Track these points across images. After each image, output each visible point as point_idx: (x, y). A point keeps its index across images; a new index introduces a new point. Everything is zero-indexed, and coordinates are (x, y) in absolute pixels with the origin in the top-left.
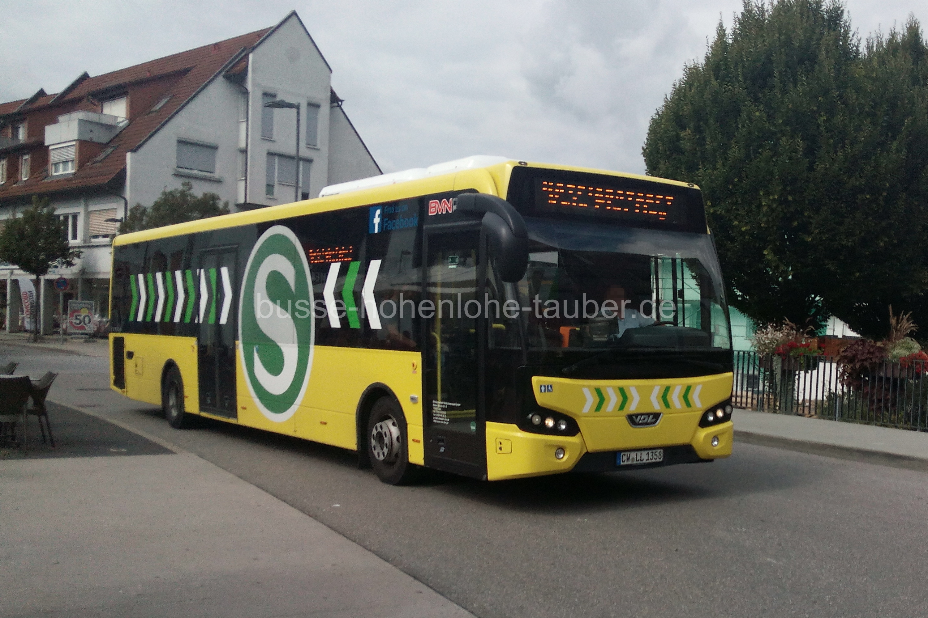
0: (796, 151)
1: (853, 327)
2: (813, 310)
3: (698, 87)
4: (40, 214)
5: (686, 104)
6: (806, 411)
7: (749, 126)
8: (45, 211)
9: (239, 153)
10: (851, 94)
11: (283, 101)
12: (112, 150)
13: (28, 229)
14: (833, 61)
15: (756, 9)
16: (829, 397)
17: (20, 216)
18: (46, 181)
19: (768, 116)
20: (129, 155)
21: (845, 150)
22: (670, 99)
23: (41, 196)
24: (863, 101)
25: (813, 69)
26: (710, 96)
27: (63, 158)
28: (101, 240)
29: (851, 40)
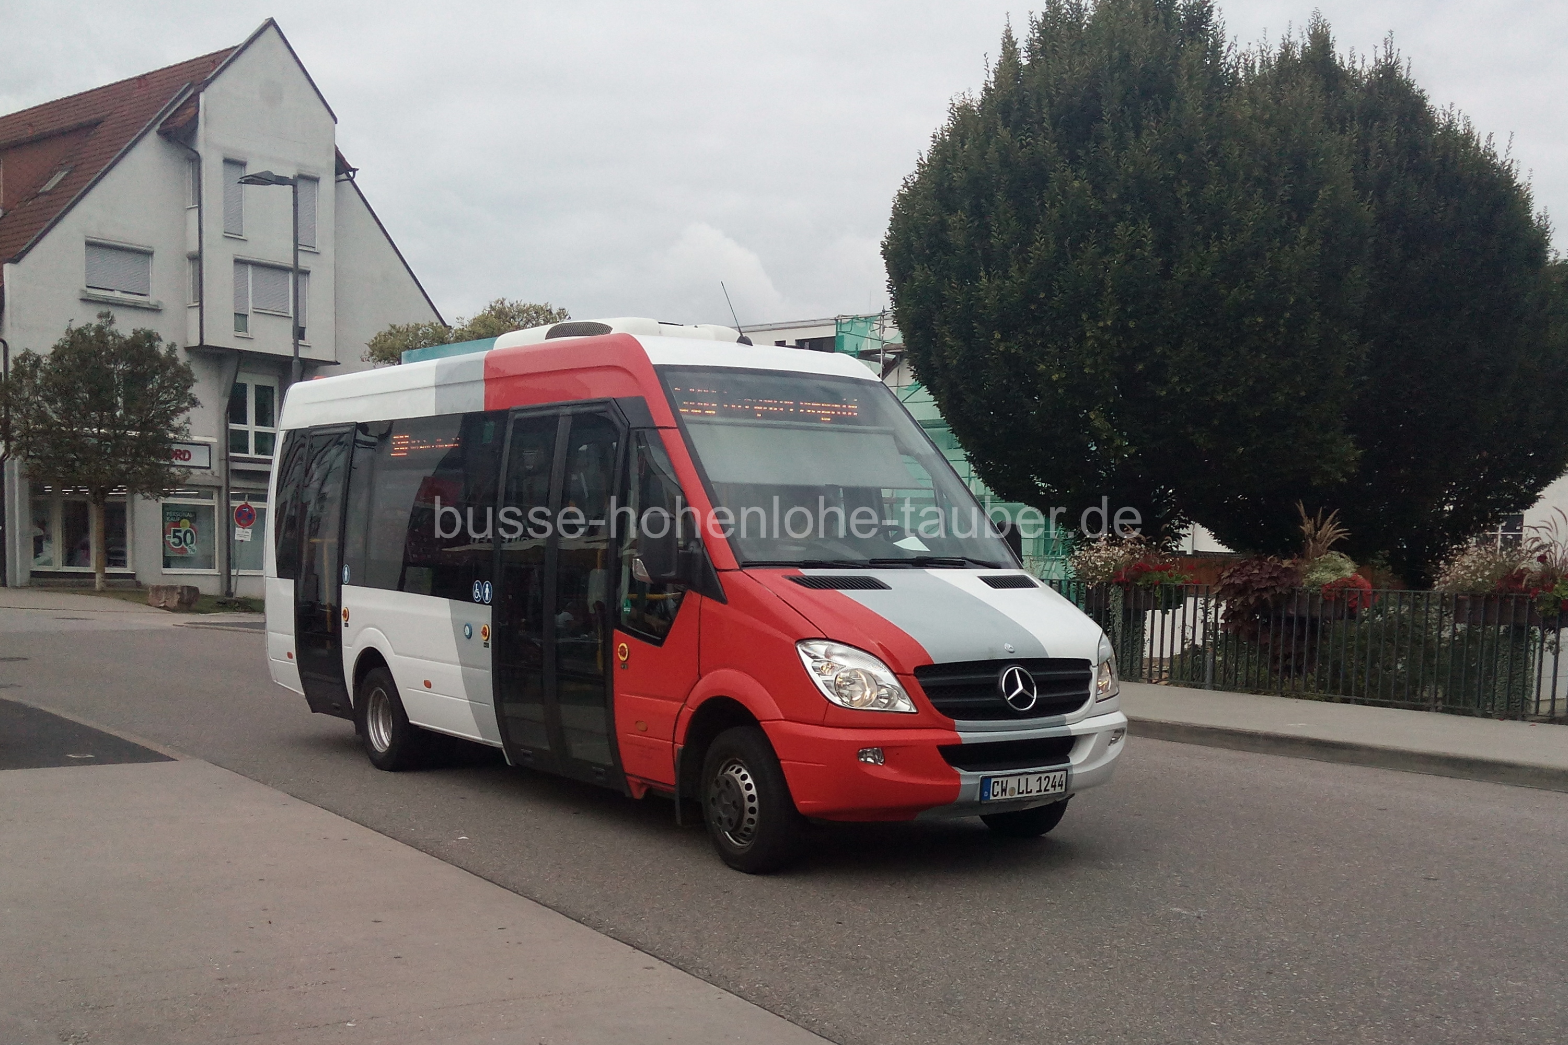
0: (1140, 244)
3: (975, 140)
5: (956, 170)
7: (1061, 204)
9: (187, 260)
10: (1232, 148)
11: (264, 173)
14: (1200, 92)
15: (1067, 6)
19: (1095, 187)
21: (1221, 243)
22: (928, 161)
24: (1251, 161)
25: (1167, 110)
26: (996, 155)
29: (1225, 58)
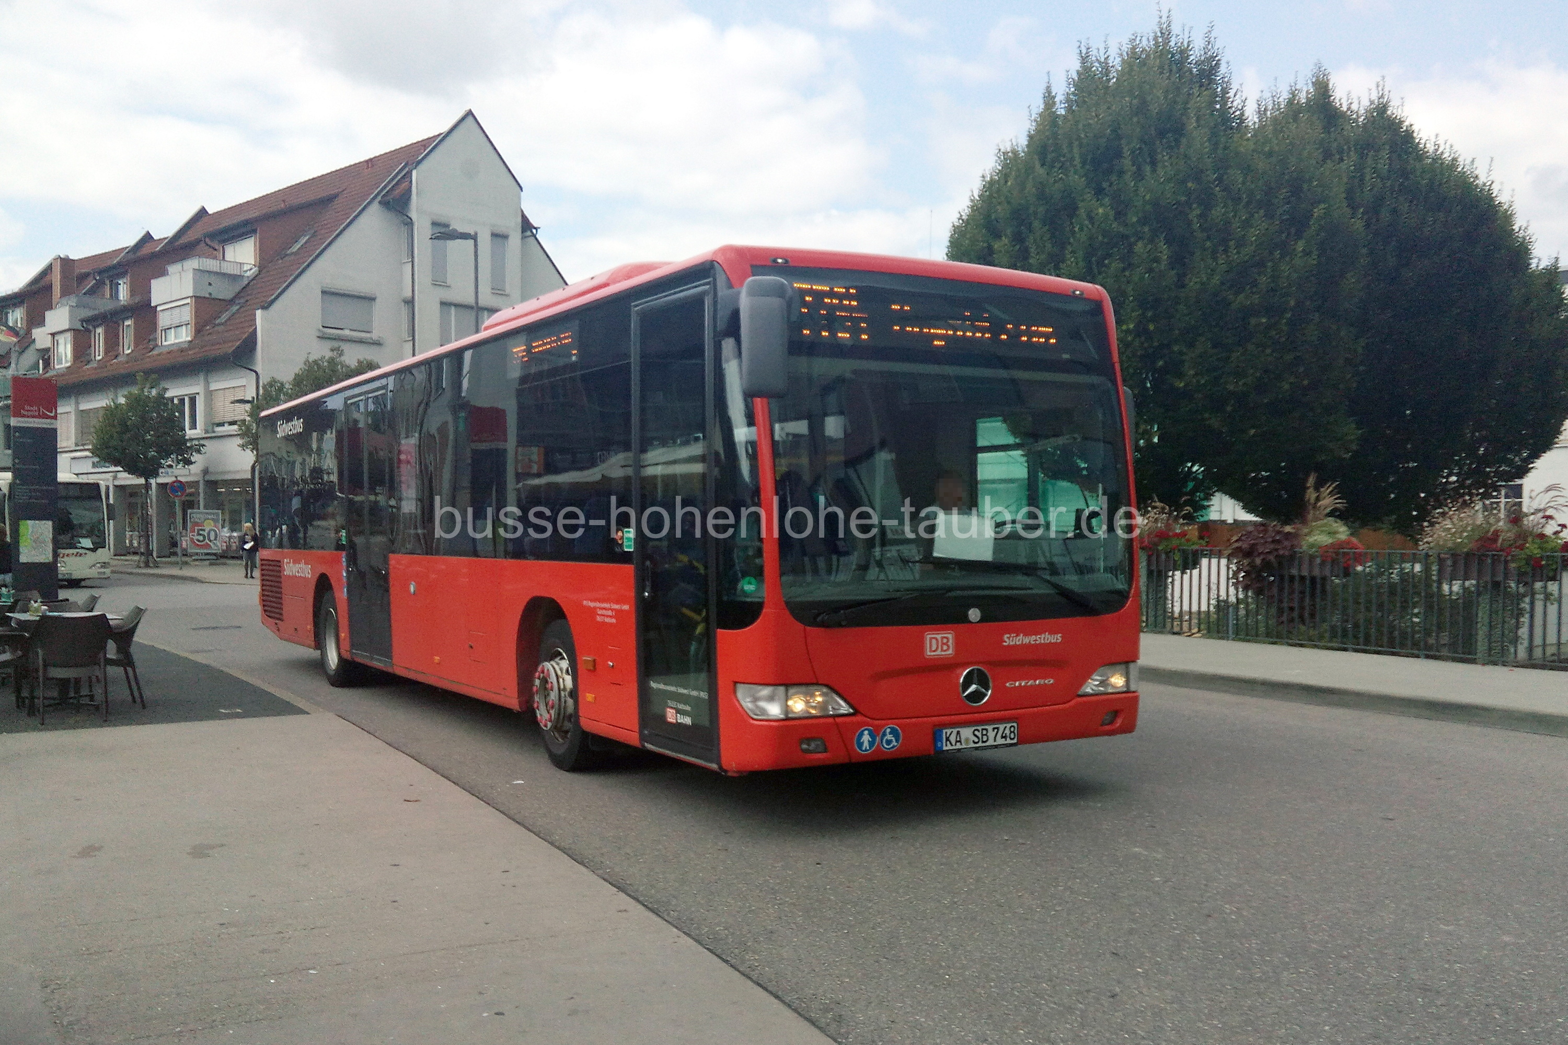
0: (1157, 260)
1: (1248, 508)
2: (1191, 485)
3: (1017, 177)
4: (148, 397)
5: (1001, 203)
6: (1185, 628)
7: (1089, 228)
8: (154, 392)
9: (403, 304)
10: (1236, 176)
11: (455, 230)
12: (238, 307)
13: (134, 419)
14: (1206, 130)
15: (1097, 64)
16: (1218, 607)
17: (122, 400)
18: (155, 352)
19: (1116, 214)
20: (259, 313)
21: (1228, 256)
22: (979, 196)
23: (147, 373)
24: (1253, 186)
25: (1178, 147)
26: (1034, 189)
27: (176, 322)
28: (227, 429)
29: (1232, 102)
